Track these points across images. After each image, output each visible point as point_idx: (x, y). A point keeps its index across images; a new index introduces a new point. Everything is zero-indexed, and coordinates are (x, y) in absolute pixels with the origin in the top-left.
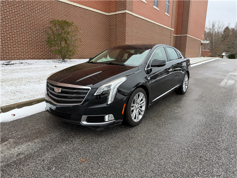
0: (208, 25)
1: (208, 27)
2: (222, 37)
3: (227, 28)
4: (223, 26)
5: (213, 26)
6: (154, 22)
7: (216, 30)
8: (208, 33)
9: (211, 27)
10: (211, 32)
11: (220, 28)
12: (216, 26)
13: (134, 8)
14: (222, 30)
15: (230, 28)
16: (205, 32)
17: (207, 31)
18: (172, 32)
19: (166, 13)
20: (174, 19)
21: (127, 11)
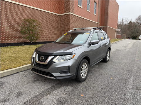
0: (119, 20)
1: (119, 21)
2: (128, 27)
3: (130, 22)
4: (128, 21)
5: (122, 20)
6: (87, 19)
7: (124, 23)
8: (120, 25)
9: (121, 21)
10: (122, 24)
11: (126, 22)
12: (124, 21)
13: (75, 11)
14: (127, 23)
15: (132, 22)
16: (118, 24)
17: (119, 23)
18: (98, 25)
19: (94, 14)
20: (99, 17)
21: (71, 13)
